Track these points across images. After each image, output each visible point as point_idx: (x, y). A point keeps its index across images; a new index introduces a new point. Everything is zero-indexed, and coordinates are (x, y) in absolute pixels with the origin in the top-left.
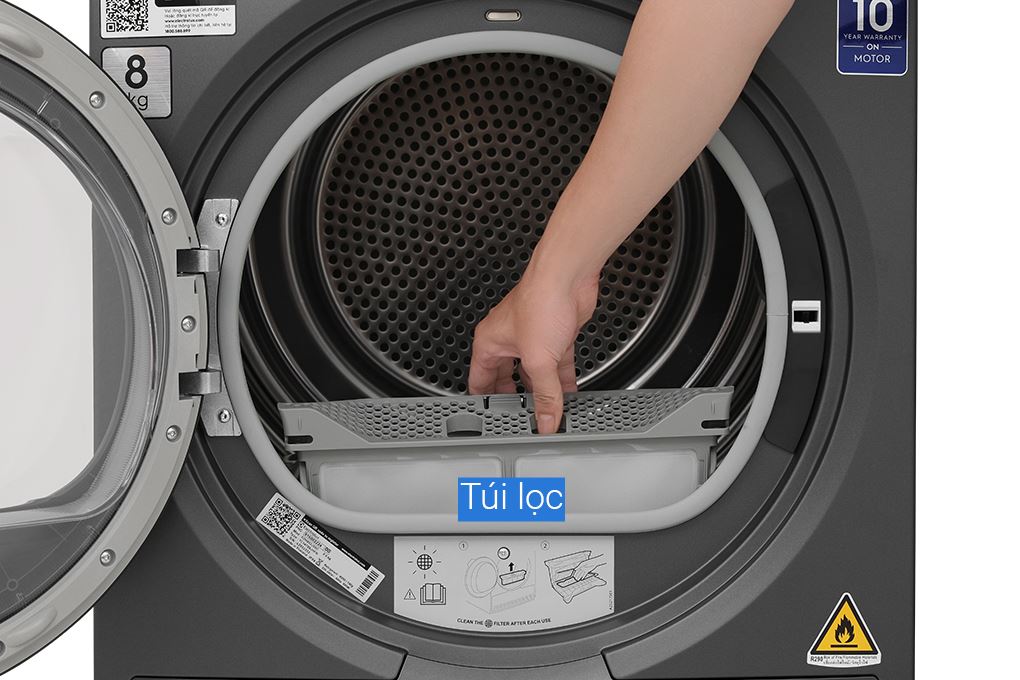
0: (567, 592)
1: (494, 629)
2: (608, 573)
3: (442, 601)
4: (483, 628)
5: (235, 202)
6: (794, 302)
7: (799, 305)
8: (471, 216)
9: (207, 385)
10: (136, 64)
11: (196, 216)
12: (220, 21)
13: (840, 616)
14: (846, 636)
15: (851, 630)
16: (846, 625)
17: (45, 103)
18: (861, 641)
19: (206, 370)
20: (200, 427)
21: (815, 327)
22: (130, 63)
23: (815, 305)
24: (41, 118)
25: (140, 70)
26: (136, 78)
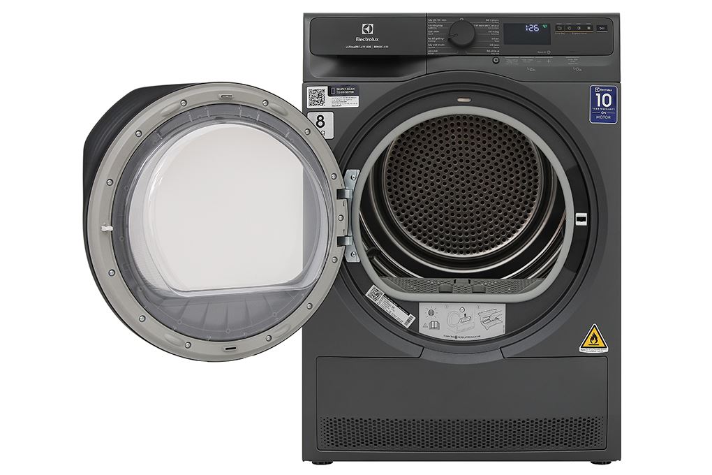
0: (487, 326)
1: (458, 339)
2: (503, 318)
3: (438, 328)
4: (454, 339)
5: (359, 171)
6: (577, 214)
7: (578, 215)
8: (452, 174)
9: (348, 242)
10: (320, 118)
11: (343, 175)
12: (353, 102)
13: (592, 333)
14: (595, 341)
15: (596, 338)
16: (594, 336)
17: (288, 133)
18: (600, 343)
19: (347, 236)
20: (344, 259)
21: (585, 223)
22: (318, 118)
23: (585, 215)
24: (287, 139)
25: (322, 121)
26: (320, 124)
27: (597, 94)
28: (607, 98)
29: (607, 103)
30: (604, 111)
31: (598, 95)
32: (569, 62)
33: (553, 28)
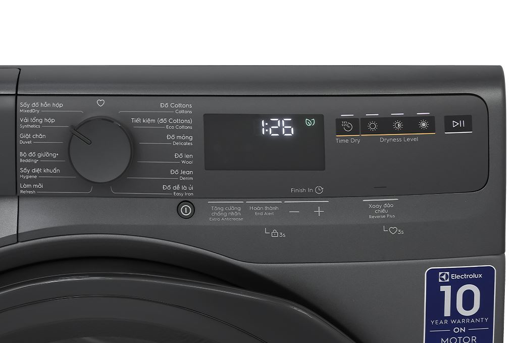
27: (442, 288)
28: (468, 296)
29: (468, 304)
30: (460, 326)
31: (447, 290)
32: (372, 212)
33: (330, 126)
